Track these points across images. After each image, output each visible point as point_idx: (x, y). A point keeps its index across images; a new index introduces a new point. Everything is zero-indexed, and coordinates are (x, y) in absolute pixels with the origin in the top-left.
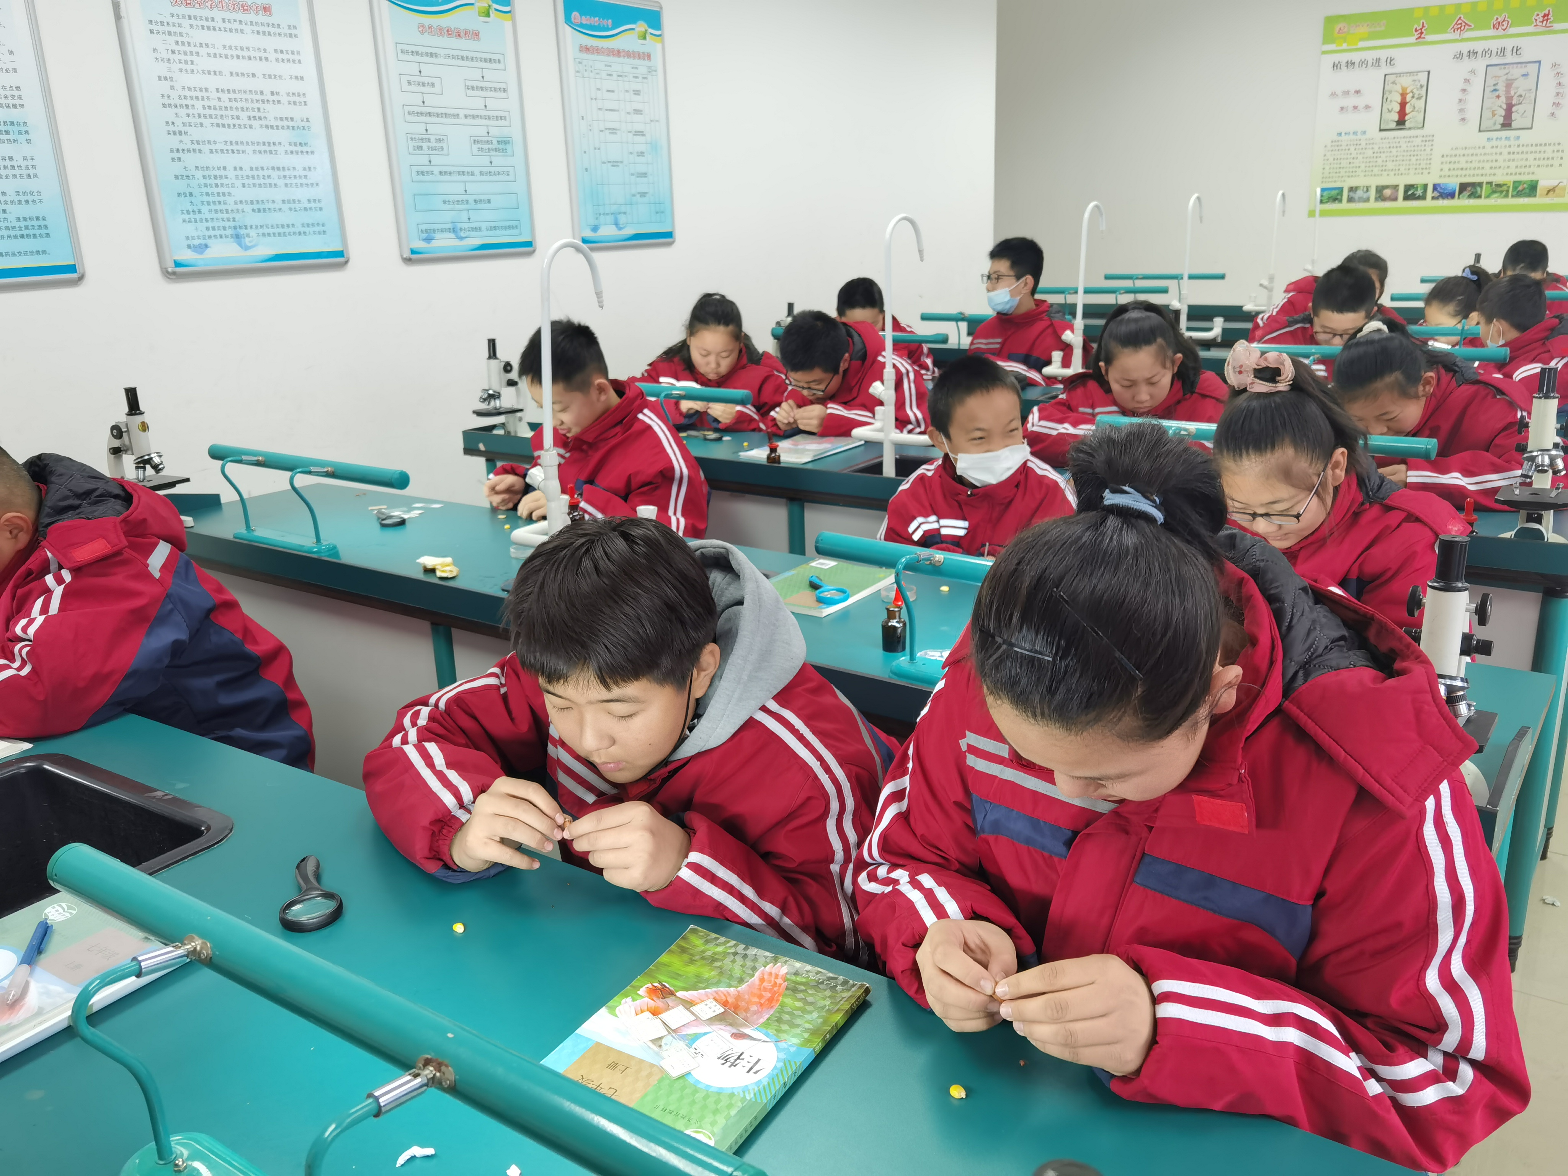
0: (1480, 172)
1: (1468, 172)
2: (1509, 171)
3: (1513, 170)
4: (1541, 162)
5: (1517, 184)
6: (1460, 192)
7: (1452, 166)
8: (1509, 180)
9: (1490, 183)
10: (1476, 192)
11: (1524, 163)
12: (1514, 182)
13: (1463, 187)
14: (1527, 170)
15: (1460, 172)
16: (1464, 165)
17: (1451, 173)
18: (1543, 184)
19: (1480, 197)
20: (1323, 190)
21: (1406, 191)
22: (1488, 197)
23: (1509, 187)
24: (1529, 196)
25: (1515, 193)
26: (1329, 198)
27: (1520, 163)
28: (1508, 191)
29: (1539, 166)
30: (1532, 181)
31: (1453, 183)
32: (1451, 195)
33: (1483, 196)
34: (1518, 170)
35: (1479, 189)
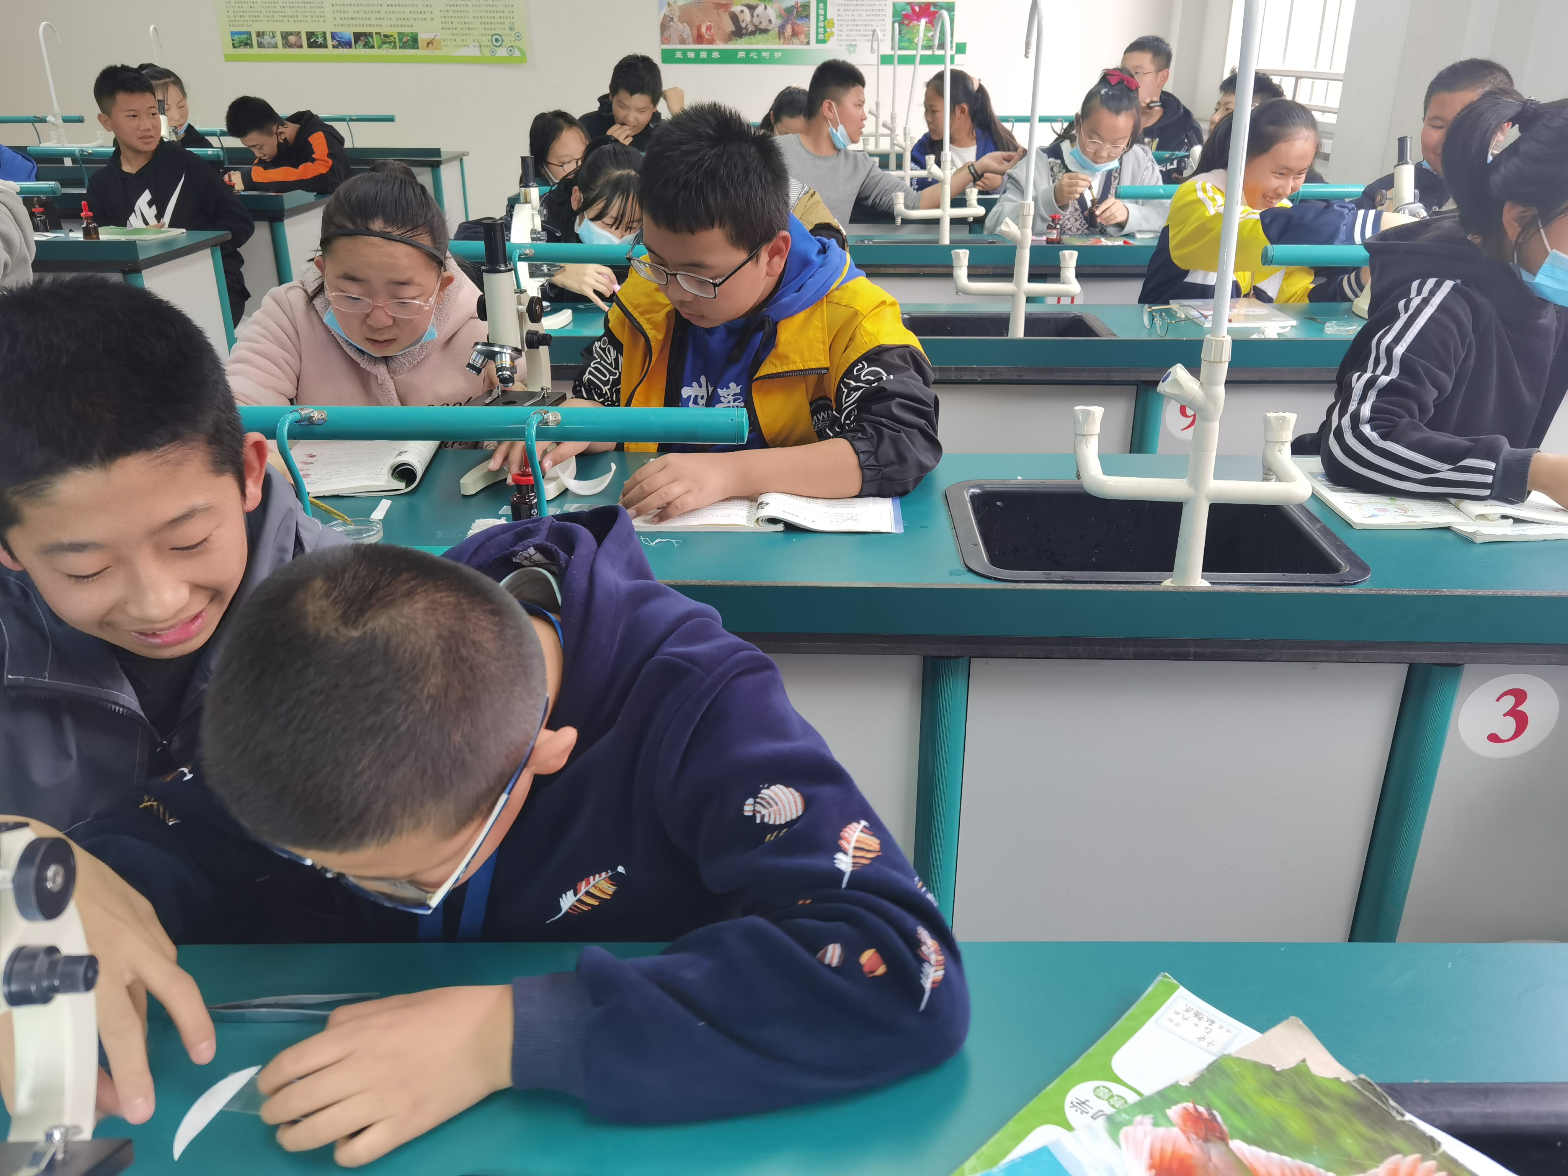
0: (368, 22)
1: (357, 22)
2: (392, 23)
3: (396, 23)
4: (416, 16)
5: (401, 36)
6: (356, 43)
7: (343, 15)
8: (394, 31)
9: (378, 34)
10: (369, 42)
11: (403, 16)
12: (399, 33)
13: (358, 36)
14: (406, 23)
15: (351, 22)
16: (354, 16)
17: (343, 22)
18: (423, 37)
19: (373, 47)
20: (233, 34)
21: (308, 39)
22: (379, 47)
23: (395, 38)
24: (413, 48)
25: (401, 44)
26: (240, 42)
27: (399, 16)
28: (395, 42)
29: (415, 19)
30: (412, 33)
31: (348, 32)
32: (347, 45)
33: (376, 46)
34: (400, 23)
35: (370, 39)
